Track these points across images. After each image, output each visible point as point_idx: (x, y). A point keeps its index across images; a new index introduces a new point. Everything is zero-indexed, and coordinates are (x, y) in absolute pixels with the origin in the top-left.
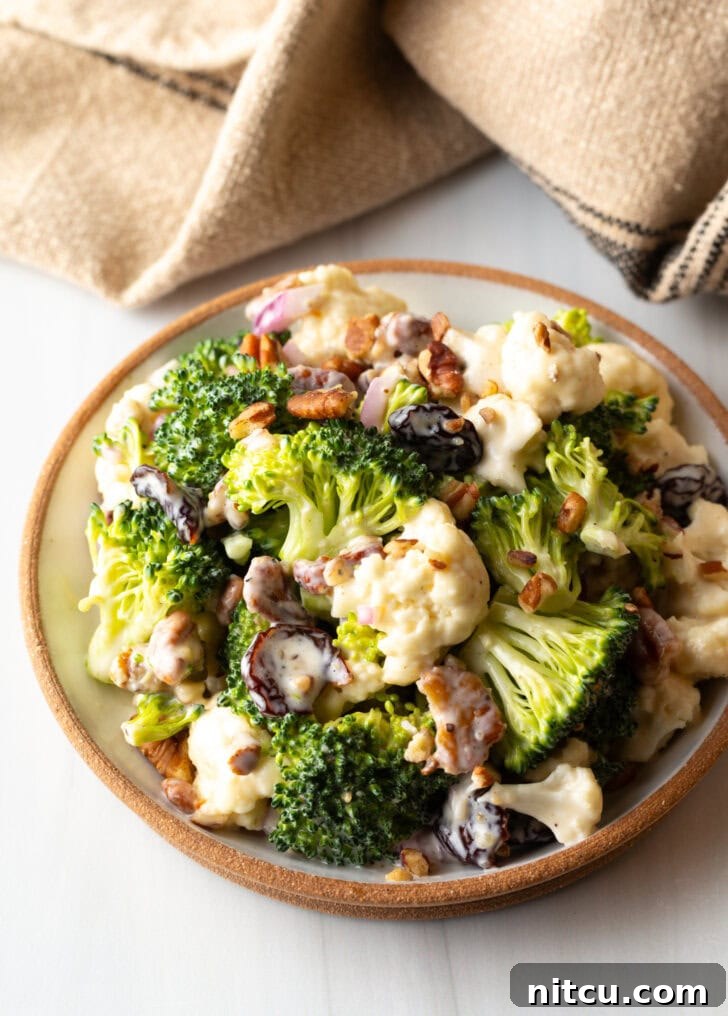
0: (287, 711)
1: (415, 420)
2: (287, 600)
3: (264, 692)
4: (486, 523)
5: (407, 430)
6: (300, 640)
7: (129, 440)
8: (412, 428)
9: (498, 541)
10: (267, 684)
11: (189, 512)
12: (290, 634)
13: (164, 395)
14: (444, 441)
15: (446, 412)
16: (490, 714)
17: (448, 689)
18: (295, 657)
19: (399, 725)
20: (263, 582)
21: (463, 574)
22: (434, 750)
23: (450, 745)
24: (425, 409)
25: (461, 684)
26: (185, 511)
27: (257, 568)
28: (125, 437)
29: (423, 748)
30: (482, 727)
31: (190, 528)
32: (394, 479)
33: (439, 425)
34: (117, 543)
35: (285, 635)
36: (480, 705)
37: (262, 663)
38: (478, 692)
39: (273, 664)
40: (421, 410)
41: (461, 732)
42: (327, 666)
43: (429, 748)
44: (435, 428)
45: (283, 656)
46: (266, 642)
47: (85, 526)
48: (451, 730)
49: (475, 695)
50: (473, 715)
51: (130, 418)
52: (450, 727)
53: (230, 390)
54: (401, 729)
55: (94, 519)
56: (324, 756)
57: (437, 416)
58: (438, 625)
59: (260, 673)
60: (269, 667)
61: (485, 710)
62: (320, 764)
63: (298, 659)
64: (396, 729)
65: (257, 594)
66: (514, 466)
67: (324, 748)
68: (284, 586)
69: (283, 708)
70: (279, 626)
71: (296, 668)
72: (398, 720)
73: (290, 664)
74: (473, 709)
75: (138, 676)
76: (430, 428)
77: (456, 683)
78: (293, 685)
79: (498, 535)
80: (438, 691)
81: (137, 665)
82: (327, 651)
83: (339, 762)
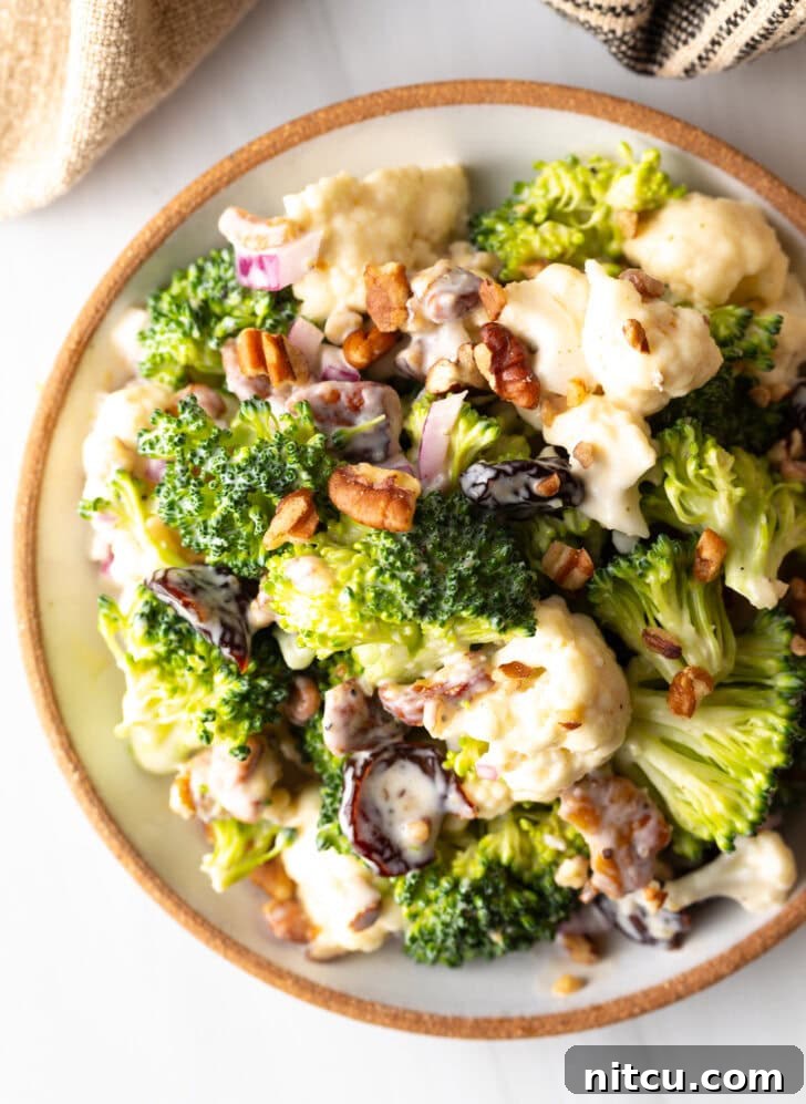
0: (408, 868)
1: (496, 489)
2: (378, 726)
3: (375, 856)
4: (607, 595)
5: (489, 502)
6: (403, 767)
7: (124, 499)
8: (494, 499)
9: (626, 614)
10: (378, 846)
11: (232, 639)
12: (390, 763)
13: (157, 447)
14: (536, 504)
15: (533, 471)
16: (652, 824)
17: (598, 812)
18: (402, 793)
19: (542, 842)
20: (346, 724)
21: (601, 719)
22: (590, 873)
23: (611, 872)
24: (506, 474)
25: (612, 801)
26: (227, 638)
27: (335, 709)
28: (119, 497)
29: (578, 875)
30: (644, 841)
31: (237, 658)
32: (495, 620)
33: (528, 487)
34: (147, 664)
35: (383, 765)
36: (638, 816)
37: (366, 818)
38: (634, 803)
39: (378, 812)
40: (502, 476)
41: (621, 854)
42: (444, 797)
43: (585, 872)
44: (524, 493)
45: (387, 796)
46: (366, 782)
47: (95, 622)
48: (609, 855)
49: (628, 810)
50: (631, 830)
51: (121, 471)
52: (607, 854)
54: (545, 848)
55: (106, 616)
56: (464, 913)
57: (524, 477)
58: (577, 764)
59: (366, 836)
60: (372, 816)
61: (644, 821)
62: (460, 923)
63: (407, 793)
64: (539, 848)
65: (342, 743)
66: (628, 509)
67: (461, 906)
68: (369, 710)
69: (402, 866)
70: (374, 756)
71: (406, 808)
72: (538, 834)
73: (398, 804)
74: (630, 824)
75: (207, 809)
76: (516, 493)
77: (606, 801)
78: (410, 835)
79: (624, 605)
80: (586, 818)
81: (203, 796)
82: (439, 778)
83: (482, 914)
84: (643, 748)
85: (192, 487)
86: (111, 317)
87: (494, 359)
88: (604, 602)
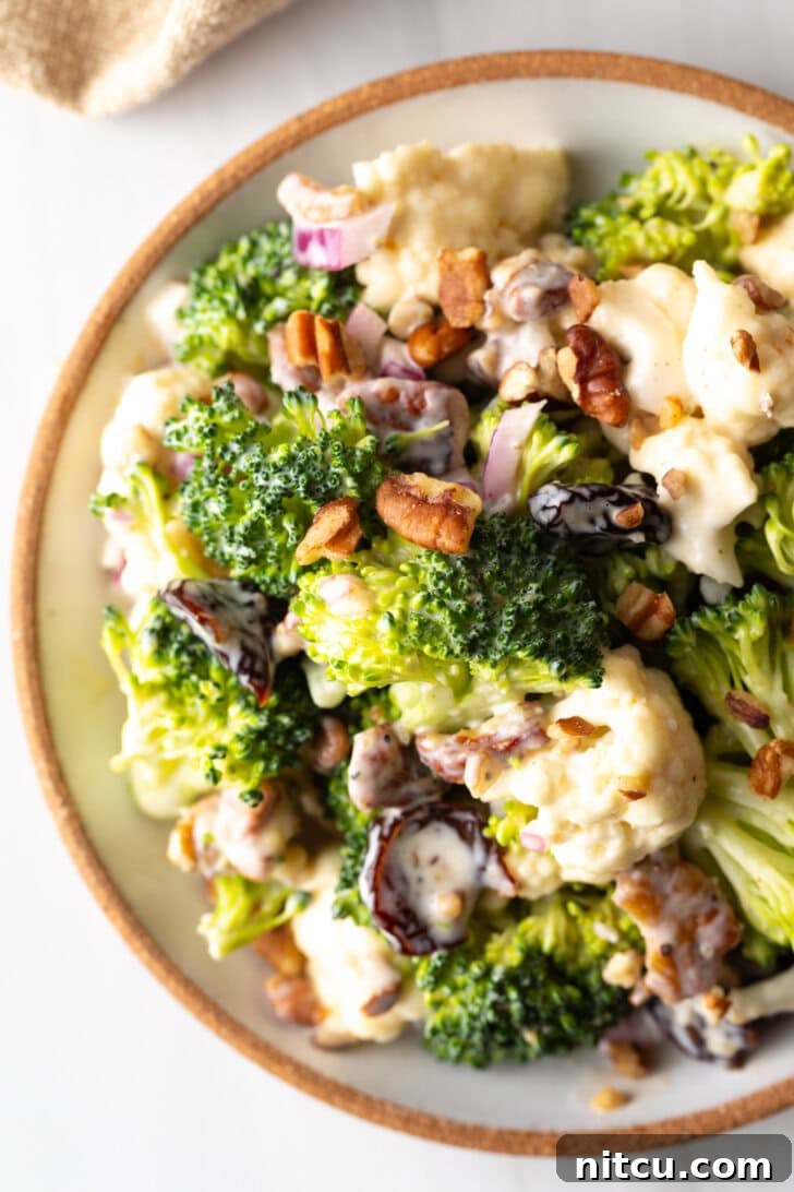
0: (434, 948)
1: (569, 515)
2: (413, 780)
3: (398, 930)
4: (688, 649)
5: (560, 529)
6: (438, 830)
7: (143, 496)
8: (566, 527)
9: (709, 674)
10: (402, 918)
11: (252, 665)
12: (423, 824)
13: (186, 438)
14: (615, 537)
15: (614, 498)
16: (720, 920)
17: (658, 901)
18: (434, 861)
19: (591, 931)
20: (376, 774)
21: (669, 790)
22: (644, 971)
23: (669, 972)
24: (583, 498)
25: (676, 889)
26: (247, 664)
27: (365, 756)
28: (136, 493)
29: (630, 972)
30: (709, 939)
31: (256, 688)
32: (555, 665)
33: (606, 516)
34: (153, 689)
35: (415, 826)
36: (706, 909)
37: (390, 885)
38: (700, 894)
39: (404, 879)
40: (577, 500)
41: (681, 953)
42: (482, 869)
43: (638, 970)
44: (601, 522)
45: (416, 862)
46: (394, 845)
47: (99, 636)
48: (667, 952)
49: (697, 900)
50: (695, 925)
51: (143, 464)
52: (665, 949)
53: (288, 480)
54: (595, 938)
55: (112, 630)
56: (494, 1005)
57: (602, 503)
58: (638, 842)
59: (389, 905)
60: (400, 887)
61: (711, 916)
62: (490, 1016)
63: (440, 863)
64: (588, 938)
65: (369, 796)
66: (721, 552)
67: (492, 996)
68: (403, 760)
69: (427, 945)
70: (406, 814)
71: (438, 878)
72: (588, 922)
73: (428, 873)
74: (694, 918)
75: (211, 861)
76: (592, 521)
77: (668, 888)
78: (439, 908)
79: (707, 661)
80: (644, 907)
81: (207, 847)
82: (479, 848)
83: (515, 1008)
84: (716, 830)
85: (220, 486)
86: (147, 289)
87: (579, 366)
88: (685, 657)
